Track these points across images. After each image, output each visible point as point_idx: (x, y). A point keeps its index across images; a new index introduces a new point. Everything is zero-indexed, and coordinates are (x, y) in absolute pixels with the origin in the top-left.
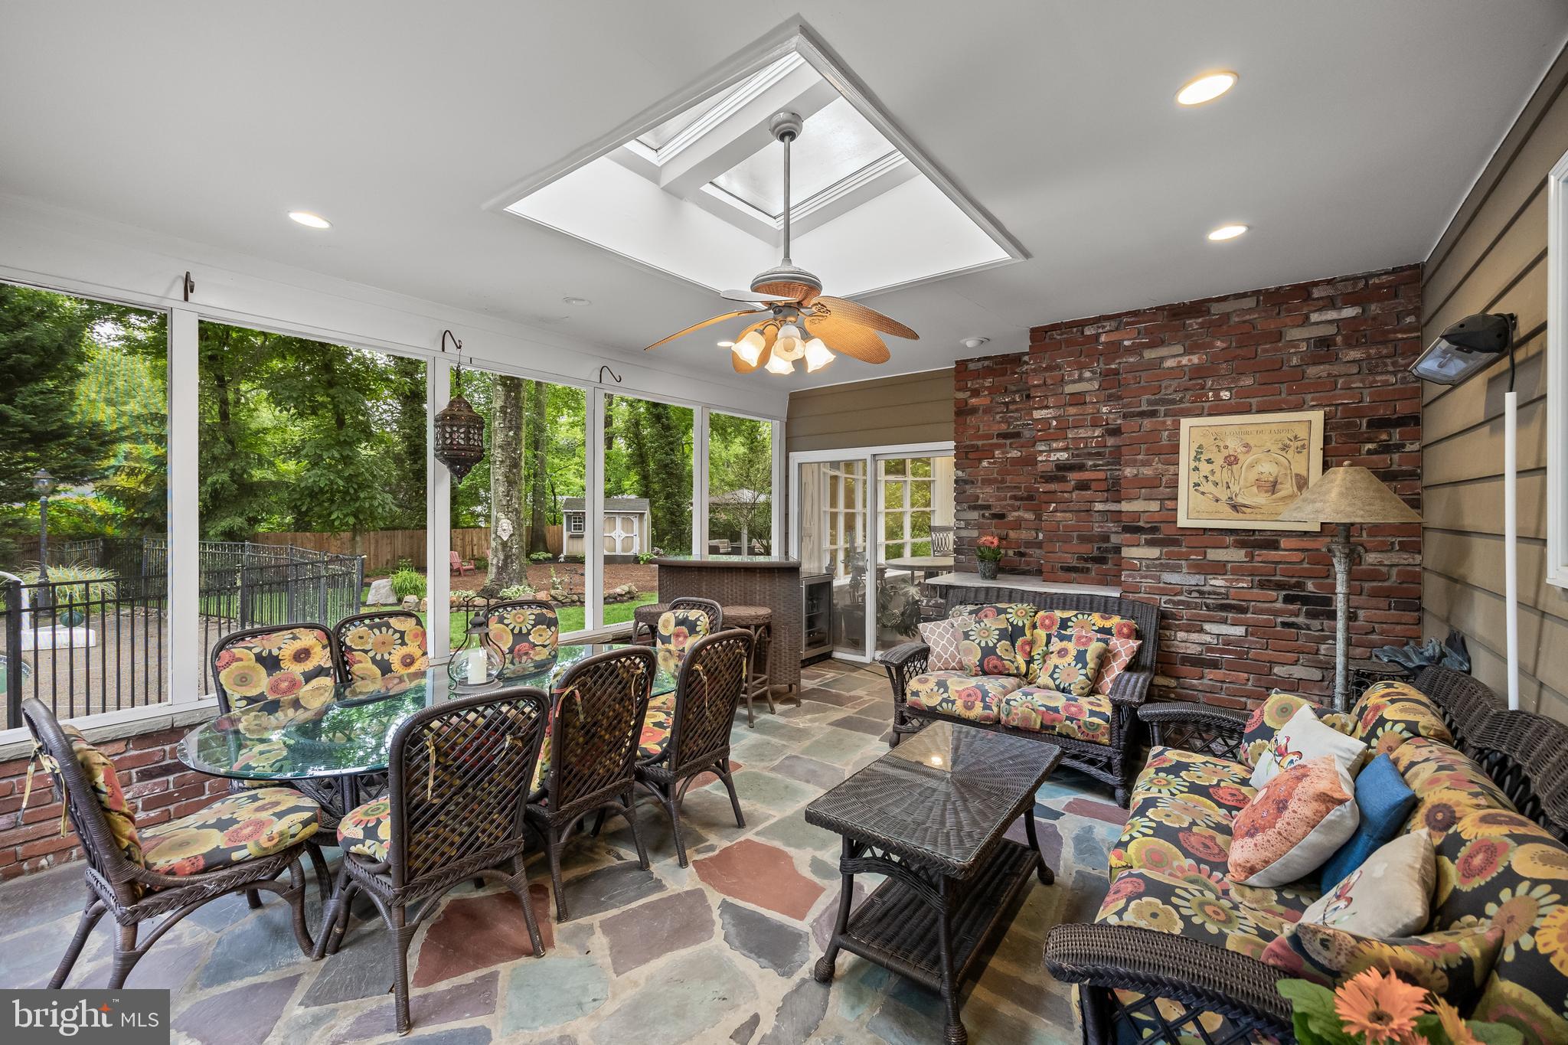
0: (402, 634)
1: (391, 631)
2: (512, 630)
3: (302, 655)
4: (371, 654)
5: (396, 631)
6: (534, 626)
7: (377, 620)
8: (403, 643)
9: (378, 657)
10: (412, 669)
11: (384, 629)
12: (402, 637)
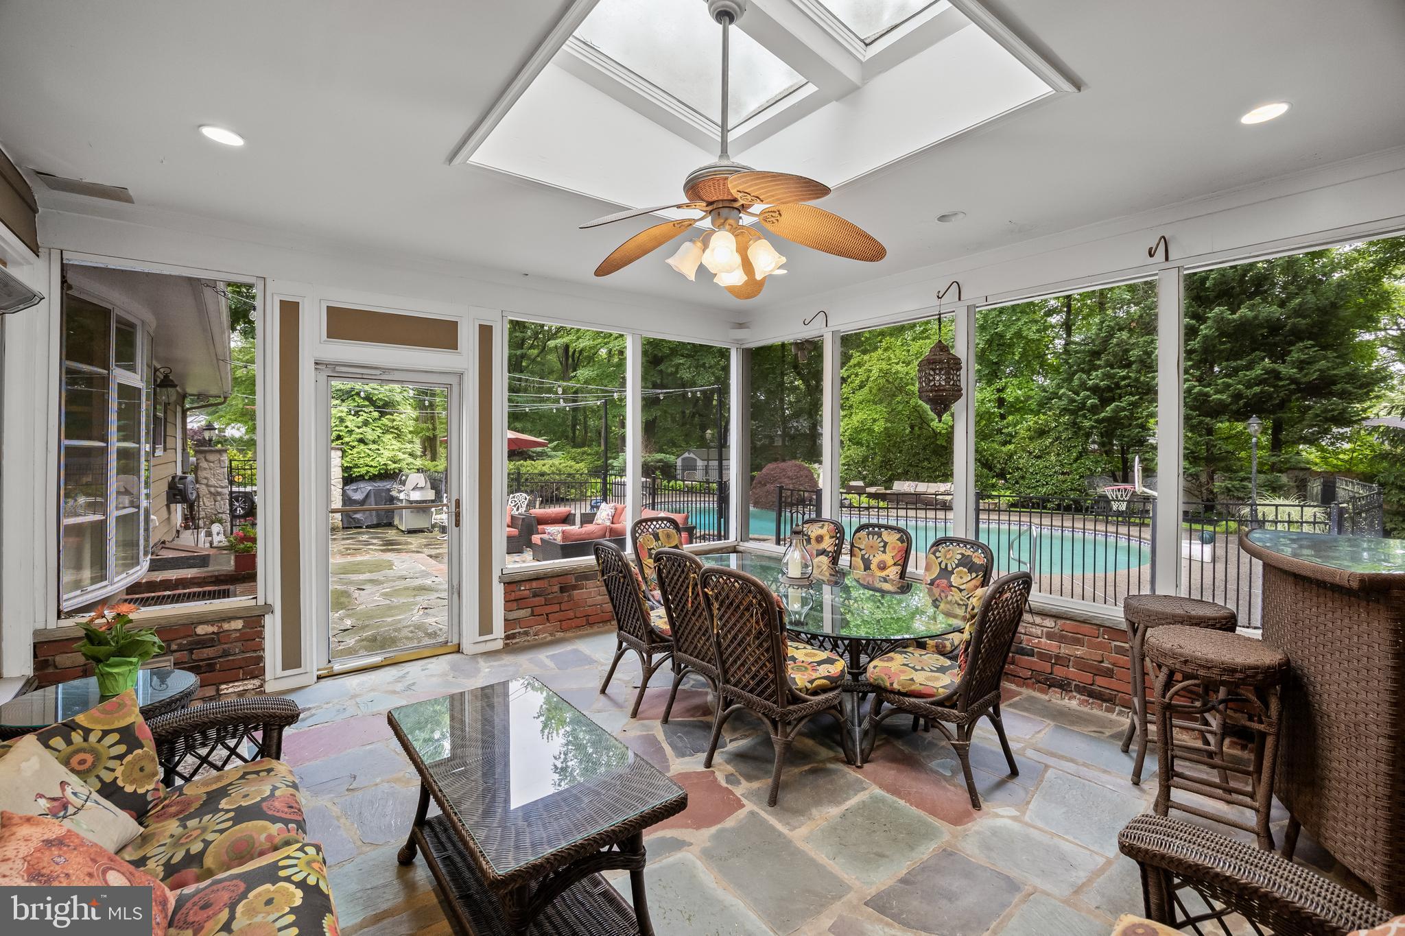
0: (886, 544)
1: (880, 540)
2: (940, 564)
3: (820, 539)
4: (863, 552)
5: (883, 541)
6: (957, 566)
7: (876, 529)
8: (884, 552)
9: (866, 556)
10: (884, 574)
11: (876, 537)
12: (884, 547)
